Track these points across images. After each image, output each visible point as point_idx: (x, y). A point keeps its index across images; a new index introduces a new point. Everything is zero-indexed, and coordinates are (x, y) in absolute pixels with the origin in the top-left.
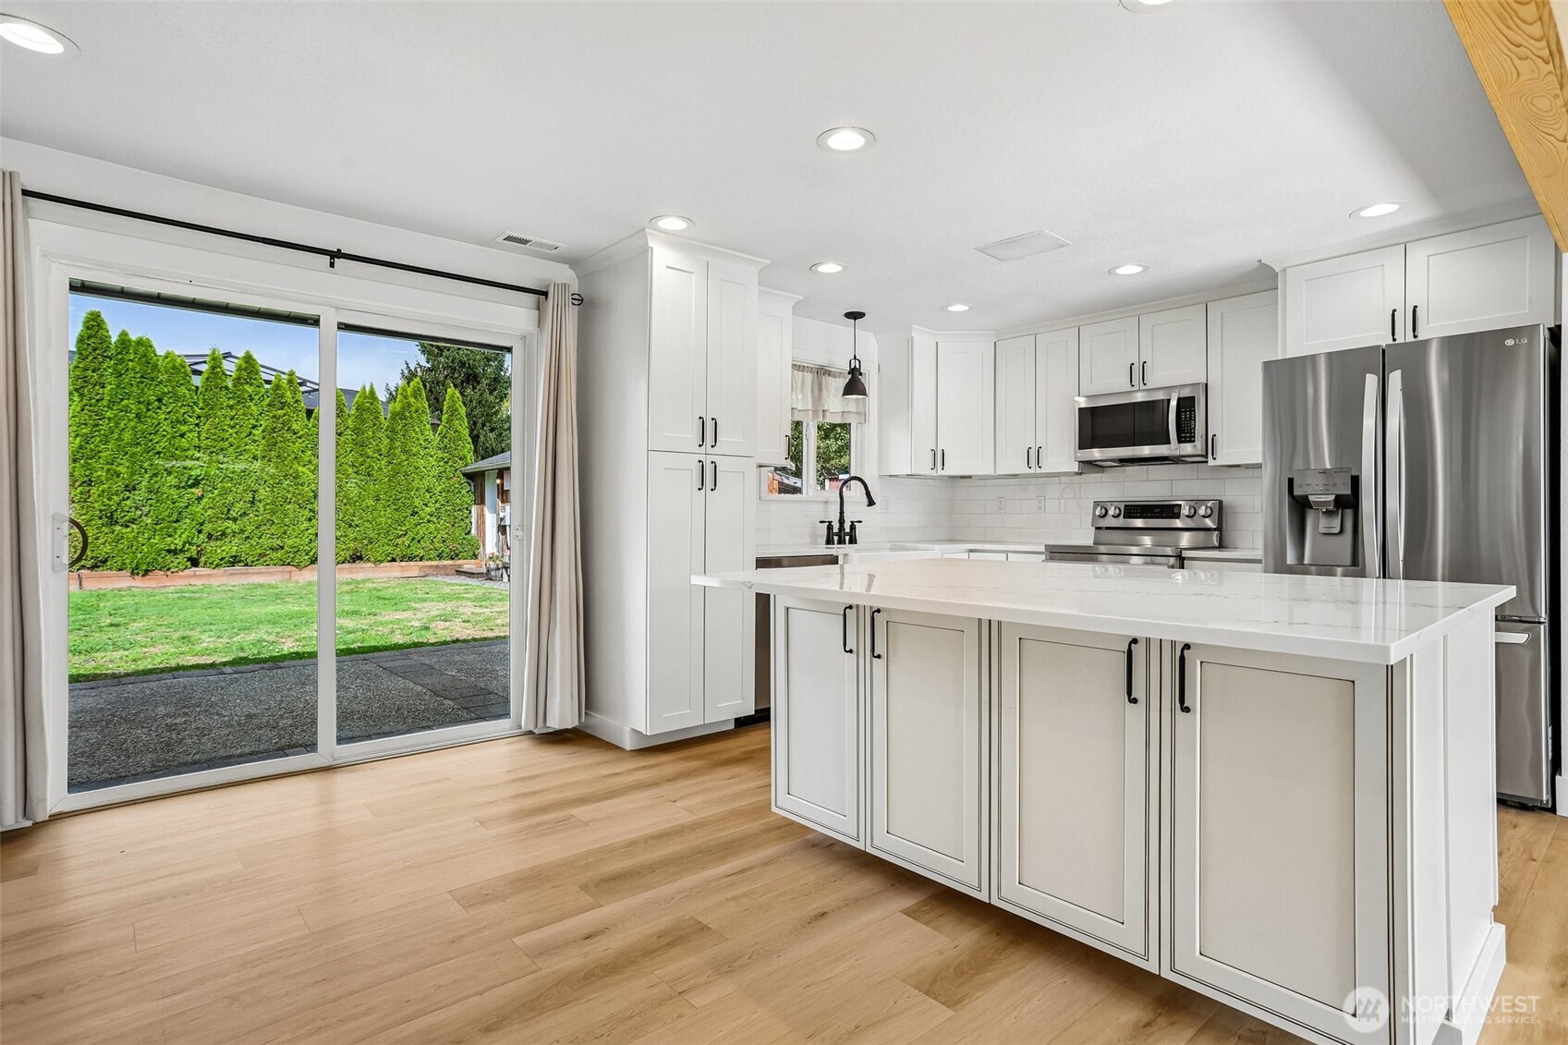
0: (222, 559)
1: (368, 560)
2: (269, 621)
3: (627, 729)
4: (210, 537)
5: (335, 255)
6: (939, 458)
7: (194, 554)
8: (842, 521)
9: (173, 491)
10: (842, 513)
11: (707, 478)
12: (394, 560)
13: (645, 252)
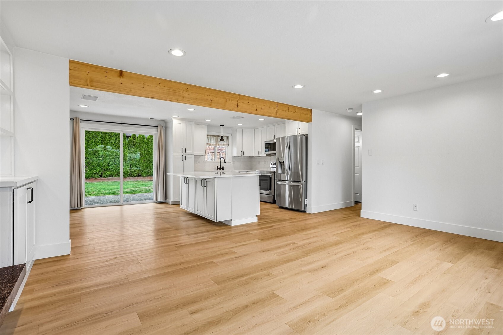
0: (107, 175)
1: (142, 176)
2: (117, 188)
3: (170, 201)
4: (104, 170)
5: (122, 124)
6: (243, 153)
7: (101, 174)
8: (220, 166)
9: (95, 159)
10: (220, 164)
11: (184, 158)
12: (148, 176)
13: (172, 121)
